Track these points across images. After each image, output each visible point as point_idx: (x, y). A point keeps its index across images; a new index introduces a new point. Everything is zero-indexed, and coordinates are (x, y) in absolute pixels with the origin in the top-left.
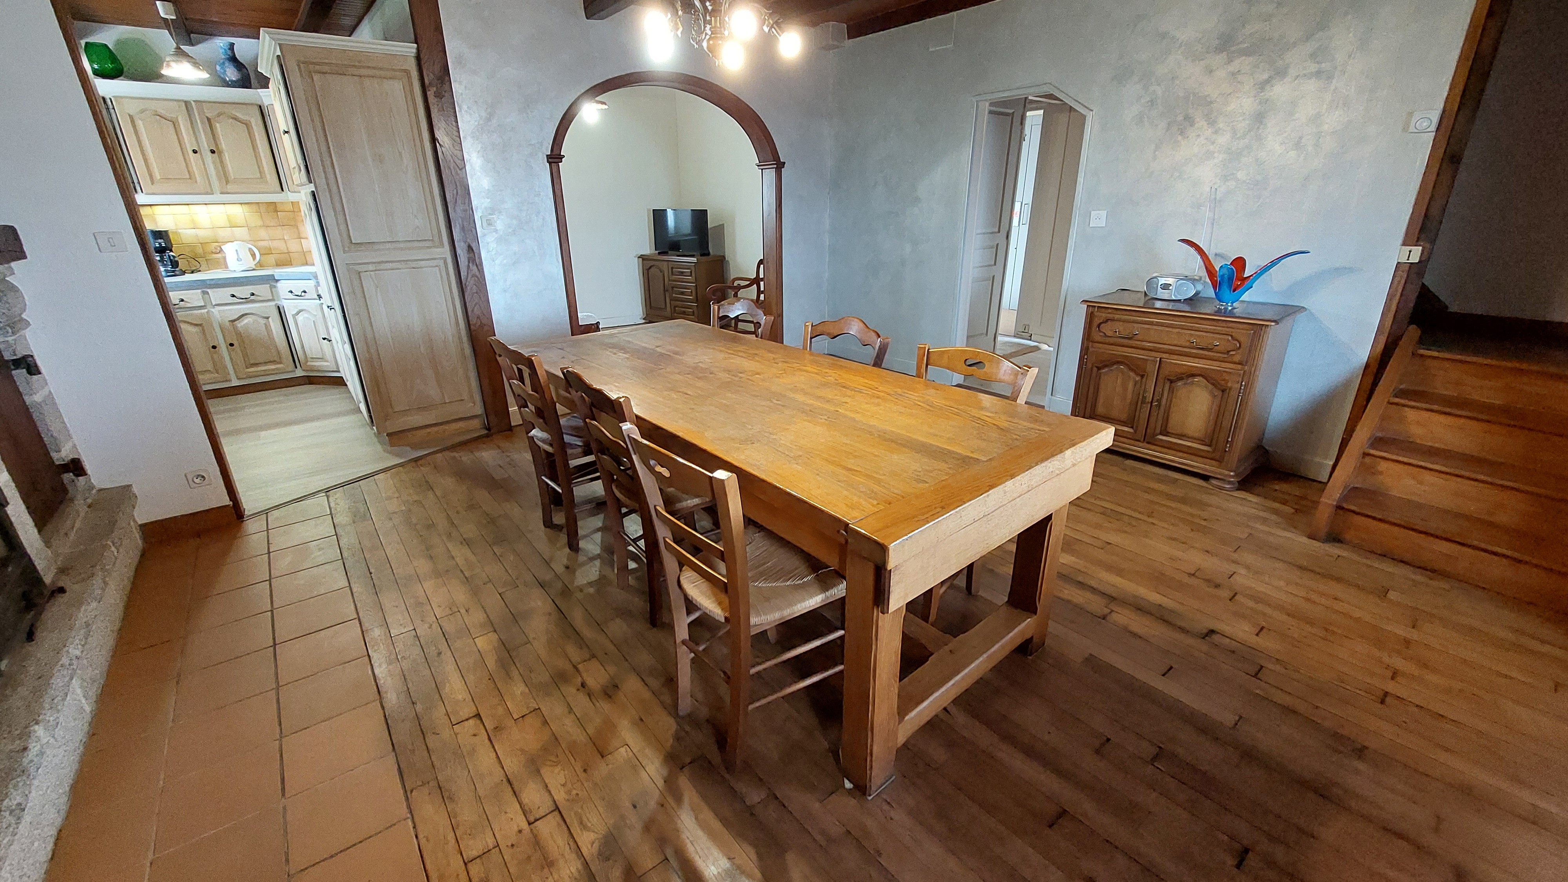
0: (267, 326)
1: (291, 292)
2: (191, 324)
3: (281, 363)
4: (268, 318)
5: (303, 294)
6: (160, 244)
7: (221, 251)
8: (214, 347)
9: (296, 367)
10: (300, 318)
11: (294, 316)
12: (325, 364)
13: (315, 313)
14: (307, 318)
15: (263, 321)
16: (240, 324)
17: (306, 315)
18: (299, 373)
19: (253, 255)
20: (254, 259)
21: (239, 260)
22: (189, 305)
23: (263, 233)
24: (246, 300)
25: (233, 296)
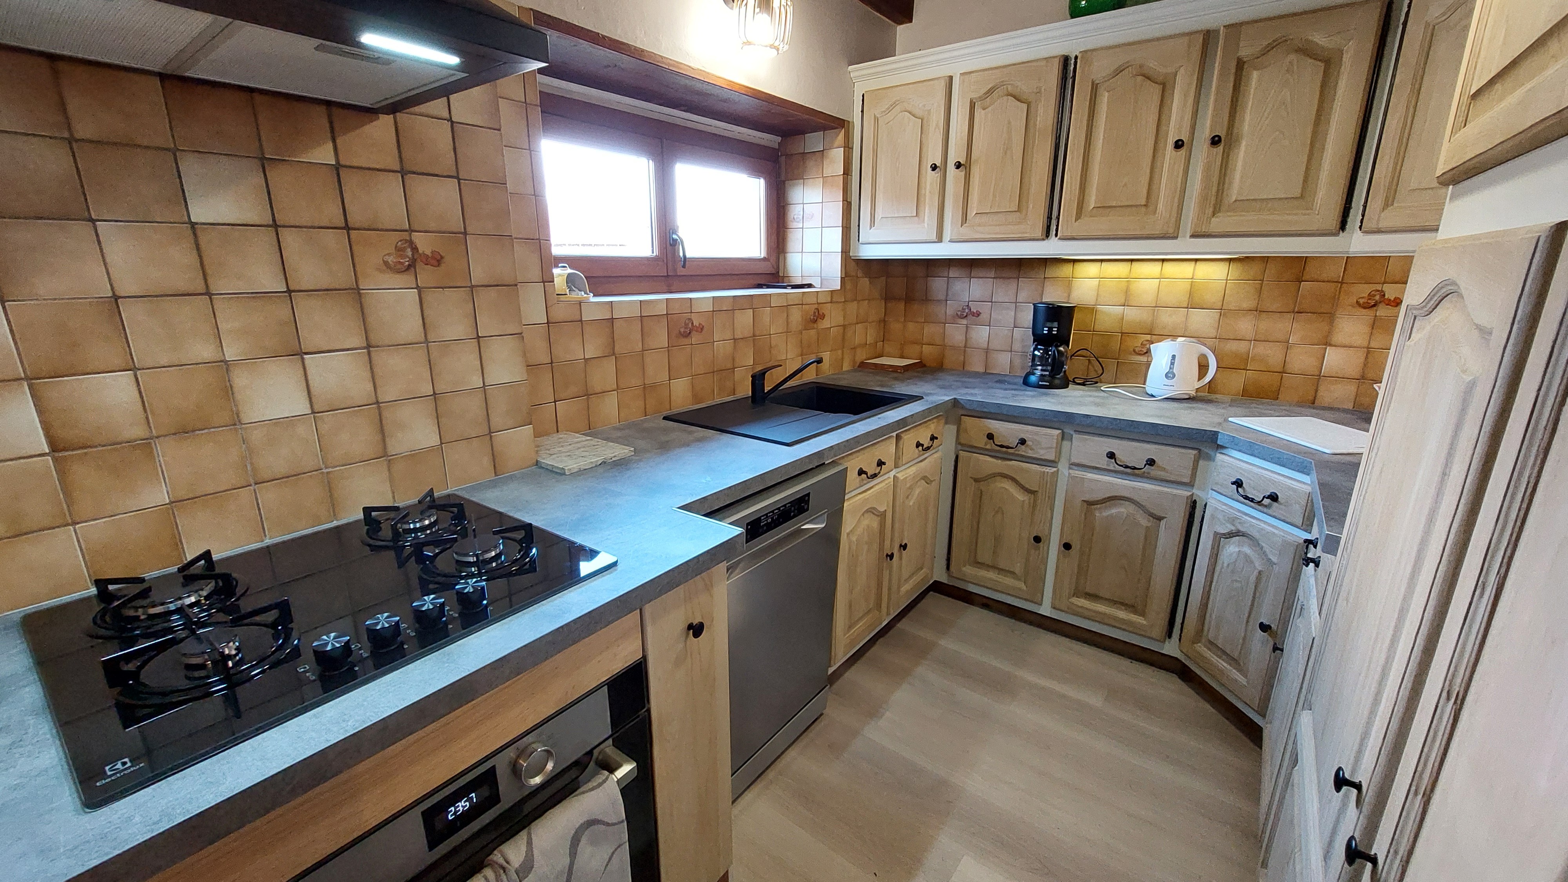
0: (1150, 539)
1: (1238, 484)
2: (1023, 487)
3: (1143, 614)
4: (1160, 519)
5: (1267, 501)
6: (1050, 329)
7: (1148, 352)
8: (1037, 539)
9: (1170, 636)
10: (1231, 549)
11: (1220, 538)
12: (1236, 674)
13: (1274, 559)
14: (1246, 555)
15: (1144, 521)
16: (1102, 514)
17: (1247, 550)
18: (1171, 648)
19: (1203, 368)
20: (1201, 377)
21: (1170, 375)
22: (1030, 454)
23: (1245, 326)
24: (1131, 471)
25: (1111, 455)
